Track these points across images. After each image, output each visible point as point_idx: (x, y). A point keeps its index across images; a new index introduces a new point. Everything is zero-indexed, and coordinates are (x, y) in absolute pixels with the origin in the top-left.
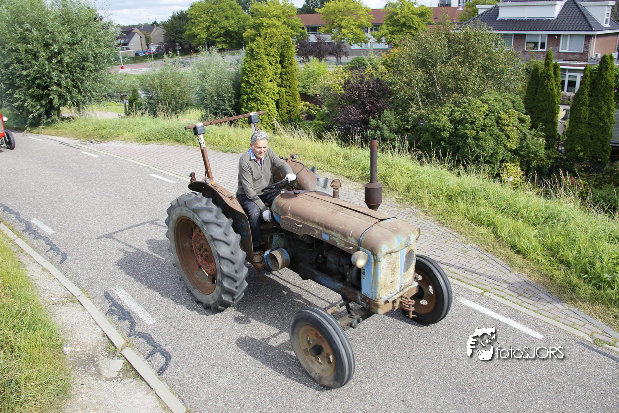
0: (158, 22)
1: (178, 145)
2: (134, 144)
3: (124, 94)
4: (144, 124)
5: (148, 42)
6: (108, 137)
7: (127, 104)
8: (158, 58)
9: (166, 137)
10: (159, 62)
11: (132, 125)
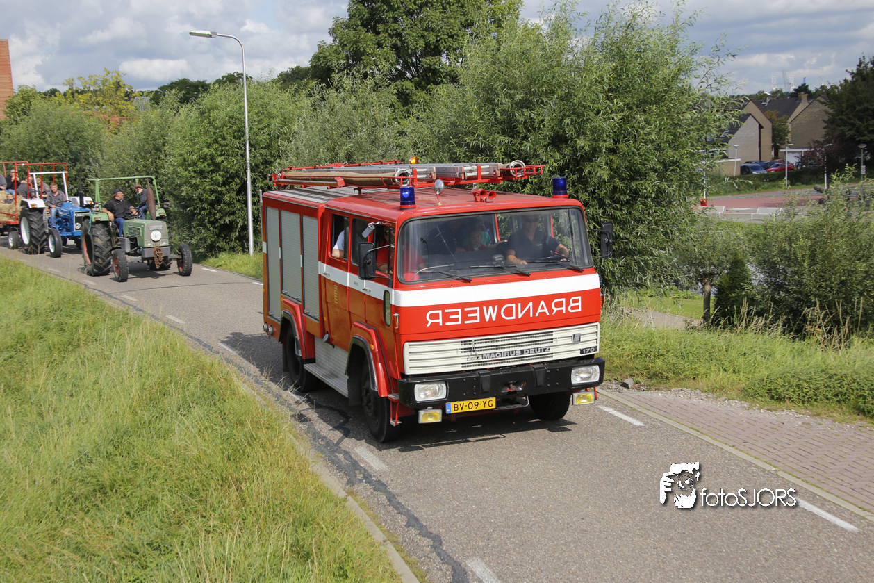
0: (812, 88)
1: (863, 423)
2: (736, 404)
3: (708, 270)
4: (768, 355)
5: (778, 139)
6: (667, 378)
7: (712, 297)
8: (803, 184)
9: (829, 396)
10: (805, 192)
11: (734, 354)
